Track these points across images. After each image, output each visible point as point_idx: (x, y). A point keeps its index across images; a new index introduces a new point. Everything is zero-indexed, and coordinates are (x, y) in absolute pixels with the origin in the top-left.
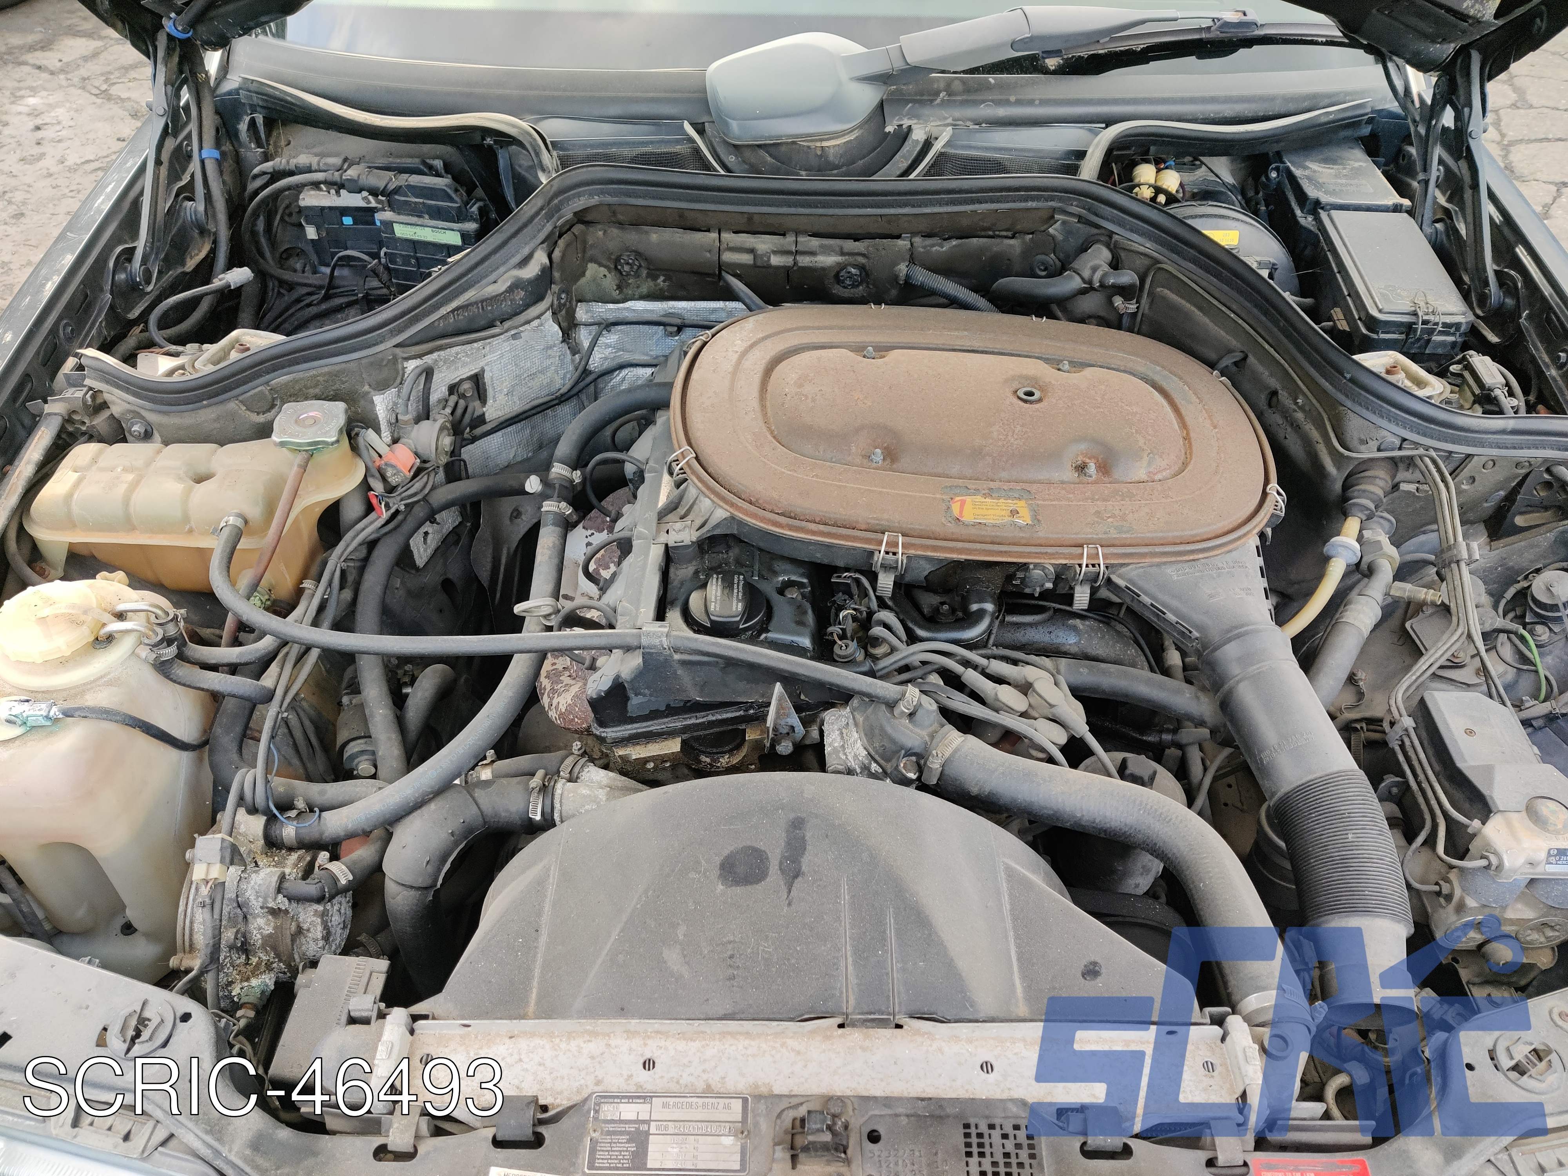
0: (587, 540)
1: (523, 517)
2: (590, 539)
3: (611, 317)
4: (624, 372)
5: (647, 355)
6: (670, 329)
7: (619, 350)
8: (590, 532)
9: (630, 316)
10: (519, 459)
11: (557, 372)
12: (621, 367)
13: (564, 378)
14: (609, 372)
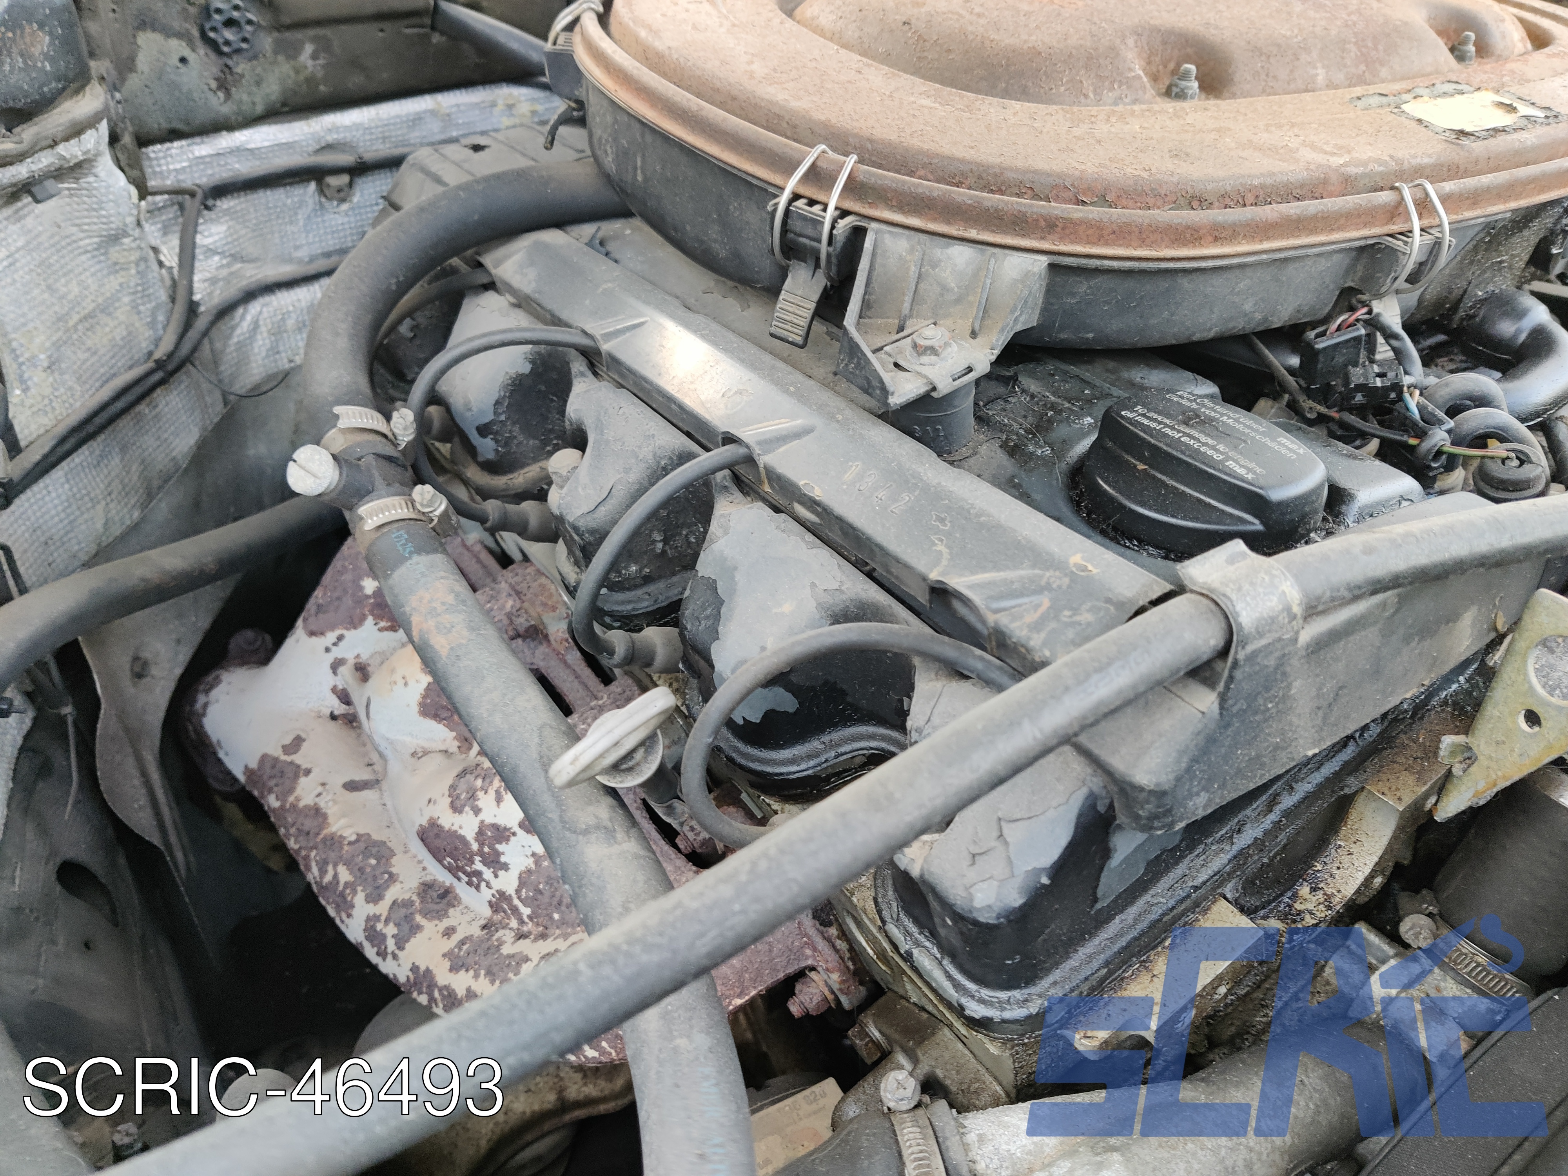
0: (330, 658)
1: (154, 671)
2: (337, 652)
3: (205, 178)
4: (255, 308)
5: (290, 260)
6: (334, 181)
7: (236, 257)
8: (331, 637)
9: (244, 168)
10: (117, 530)
11: (135, 307)
12: (250, 295)
13: (152, 324)
14: (225, 311)
